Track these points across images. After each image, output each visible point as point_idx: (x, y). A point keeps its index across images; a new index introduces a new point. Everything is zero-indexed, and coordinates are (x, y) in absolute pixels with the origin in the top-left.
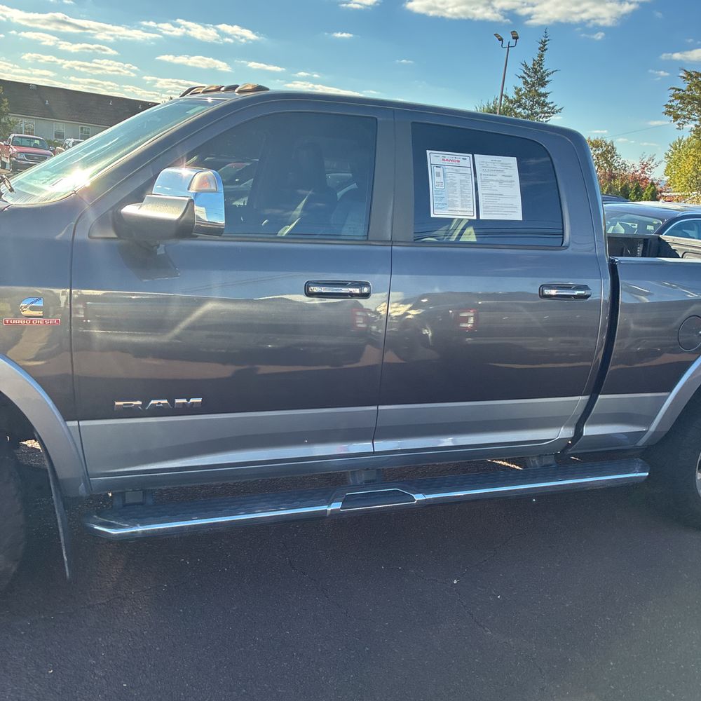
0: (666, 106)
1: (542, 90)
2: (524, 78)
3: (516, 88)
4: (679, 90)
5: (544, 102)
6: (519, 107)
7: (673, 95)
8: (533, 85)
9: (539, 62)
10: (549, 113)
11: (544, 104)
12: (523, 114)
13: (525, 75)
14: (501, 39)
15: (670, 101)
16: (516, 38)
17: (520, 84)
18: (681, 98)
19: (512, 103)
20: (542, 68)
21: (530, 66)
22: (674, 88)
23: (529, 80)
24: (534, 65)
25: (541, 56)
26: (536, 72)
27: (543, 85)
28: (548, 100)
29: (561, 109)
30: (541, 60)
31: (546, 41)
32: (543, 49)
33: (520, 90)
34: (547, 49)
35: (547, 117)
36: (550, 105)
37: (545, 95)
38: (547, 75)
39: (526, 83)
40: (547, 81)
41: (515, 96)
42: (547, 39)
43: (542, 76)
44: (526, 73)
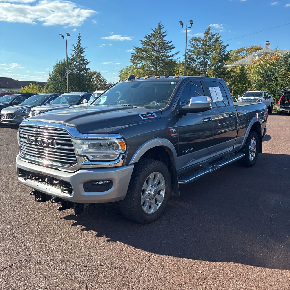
0: (130, 59)
1: (82, 55)
2: (74, 51)
3: (71, 54)
4: (134, 54)
5: (83, 59)
6: (74, 62)
7: (132, 56)
8: (79, 53)
9: (79, 45)
10: (86, 63)
11: (83, 60)
12: (76, 64)
13: (74, 50)
14: (63, 36)
15: (131, 58)
16: (69, 36)
17: (73, 53)
18: (135, 56)
19: (71, 60)
20: (80, 47)
21: (76, 46)
22: (132, 53)
23: (76, 51)
24: (77, 45)
25: (79, 42)
26: (78, 48)
27: (82, 53)
28: (85, 59)
29: (90, 62)
30: (80, 44)
31: (80, 37)
32: (79, 40)
33: (73, 55)
34: (81, 40)
35: (85, 65)
36: (86, 60)
37: (83, 57)
38: (83, 49)
39: (75, 52)
40: (84, 52)
41: (72, 58)
42: (80, 36)
43: (81, 50)
44: (75, 49)
